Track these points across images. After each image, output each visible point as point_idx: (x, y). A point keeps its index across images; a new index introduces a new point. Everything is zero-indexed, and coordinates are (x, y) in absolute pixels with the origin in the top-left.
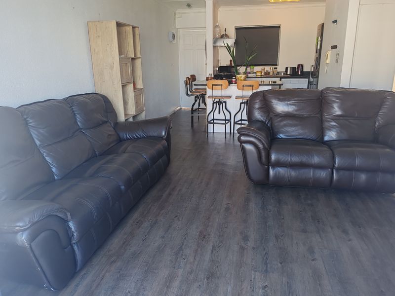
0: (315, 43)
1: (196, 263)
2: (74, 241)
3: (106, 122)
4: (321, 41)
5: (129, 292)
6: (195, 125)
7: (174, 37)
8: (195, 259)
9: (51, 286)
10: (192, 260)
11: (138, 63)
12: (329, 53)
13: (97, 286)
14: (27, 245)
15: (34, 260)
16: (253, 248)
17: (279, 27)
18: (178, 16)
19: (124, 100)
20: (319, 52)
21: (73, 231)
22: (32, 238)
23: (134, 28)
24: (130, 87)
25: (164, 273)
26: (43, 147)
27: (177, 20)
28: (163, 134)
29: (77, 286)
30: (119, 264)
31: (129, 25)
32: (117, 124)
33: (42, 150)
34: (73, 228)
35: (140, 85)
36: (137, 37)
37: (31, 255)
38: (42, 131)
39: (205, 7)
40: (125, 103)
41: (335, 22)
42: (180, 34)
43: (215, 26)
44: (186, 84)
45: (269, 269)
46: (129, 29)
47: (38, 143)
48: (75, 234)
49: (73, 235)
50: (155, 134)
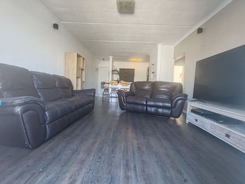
0: (146, 74)
1: (106, 137)
2: (47, 123)
3: (68, 88)
4: (149, 73)
5: (73, 148)
6: (104, 100)
7: (97, 70)
8: (105, 136)
9: (30, 143)
10: (104, 136)
11: (84, 71)
12: (152, 75)
13: (56, 147)
14: (20, 114)
15: (23, 125)
16: (131, 132)
17: (134, 69)
18: (99, 63)
19: (77, 84)
20: (148, 76)
21: (47, 117)
22: (24, 111)
23: (83, 59)
24: (80, 79)
25: (90, 141)
26: (38, 89)
27: (99, 65)
28: (92, 94)
29: (45, 147)
30: (68, 138)
31: (82, 57)
32: (72, 91)
33: (37, 90)
34: (47, 115)
35: (84, 80)
36: (84, 62)
37: (22, 121)
38: (39, 82)
39: (109, 61)
40: (77, 85)
41: (153, 64)
42: (100, 69)
43: (113, 66)
44: (101, 84)
45: (138, 138)
46: (82, 58)
47: (36, 86)
48: (48, 119)
49: (47, 119)
50: (89, 94)
